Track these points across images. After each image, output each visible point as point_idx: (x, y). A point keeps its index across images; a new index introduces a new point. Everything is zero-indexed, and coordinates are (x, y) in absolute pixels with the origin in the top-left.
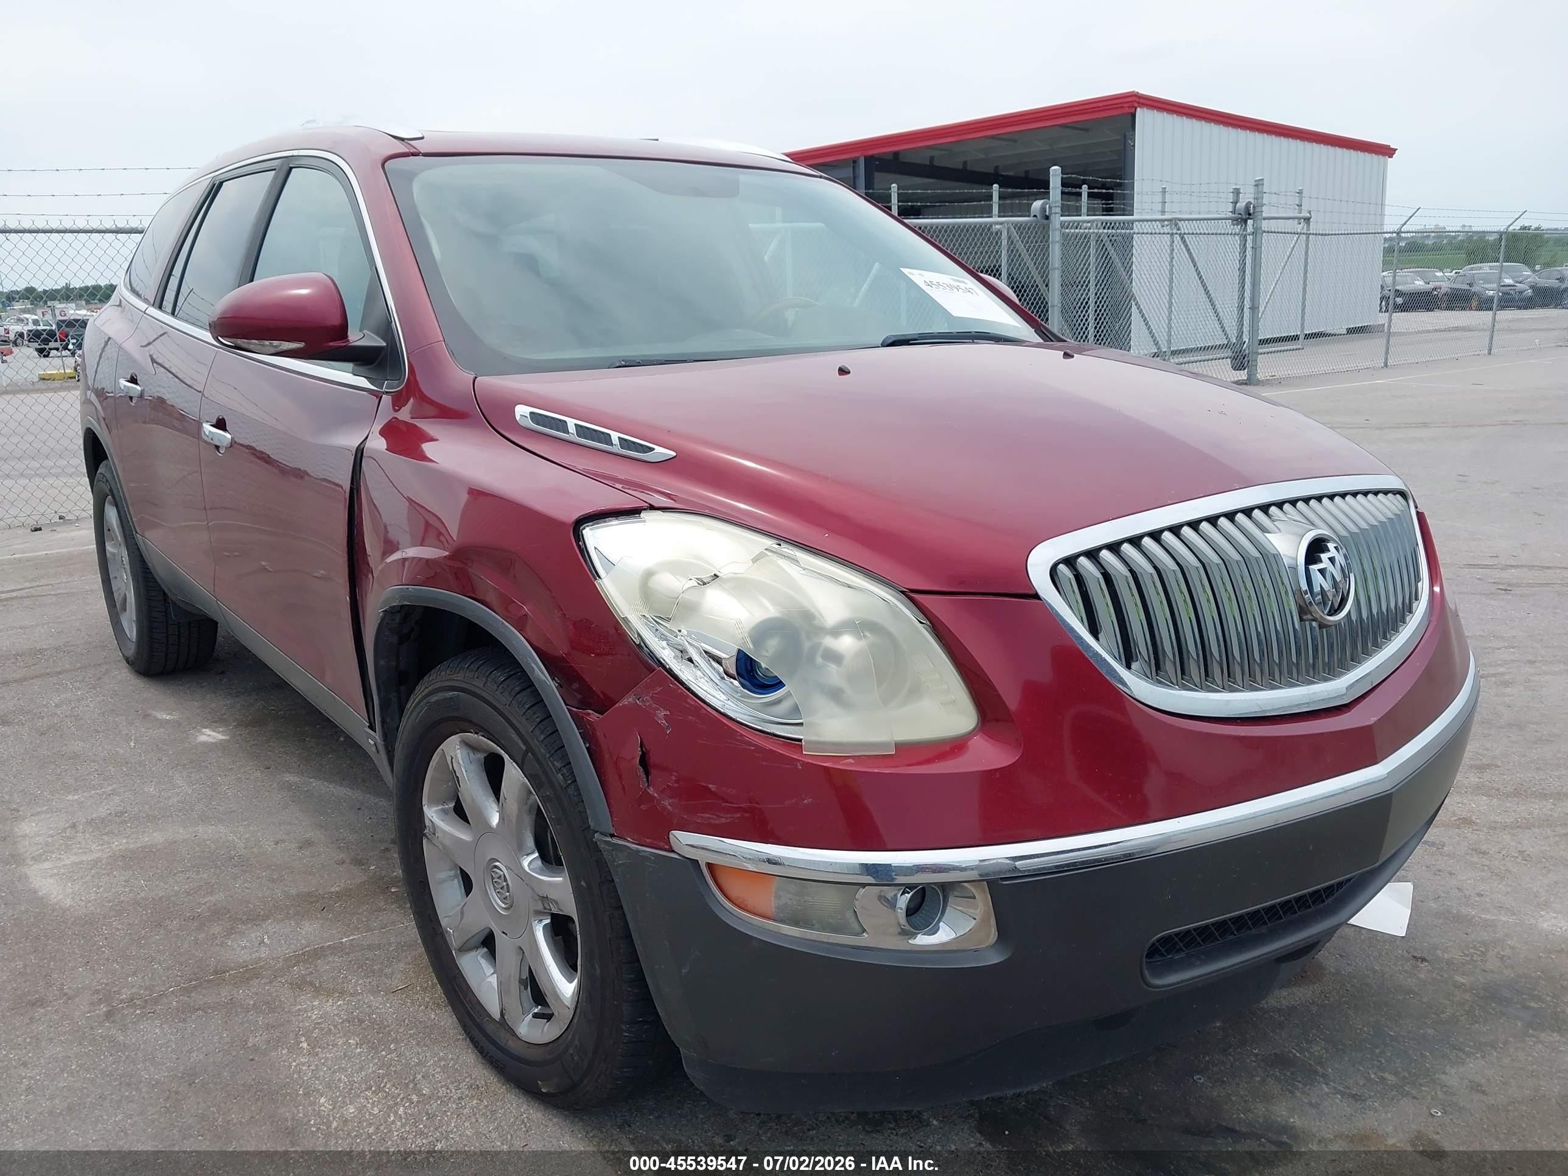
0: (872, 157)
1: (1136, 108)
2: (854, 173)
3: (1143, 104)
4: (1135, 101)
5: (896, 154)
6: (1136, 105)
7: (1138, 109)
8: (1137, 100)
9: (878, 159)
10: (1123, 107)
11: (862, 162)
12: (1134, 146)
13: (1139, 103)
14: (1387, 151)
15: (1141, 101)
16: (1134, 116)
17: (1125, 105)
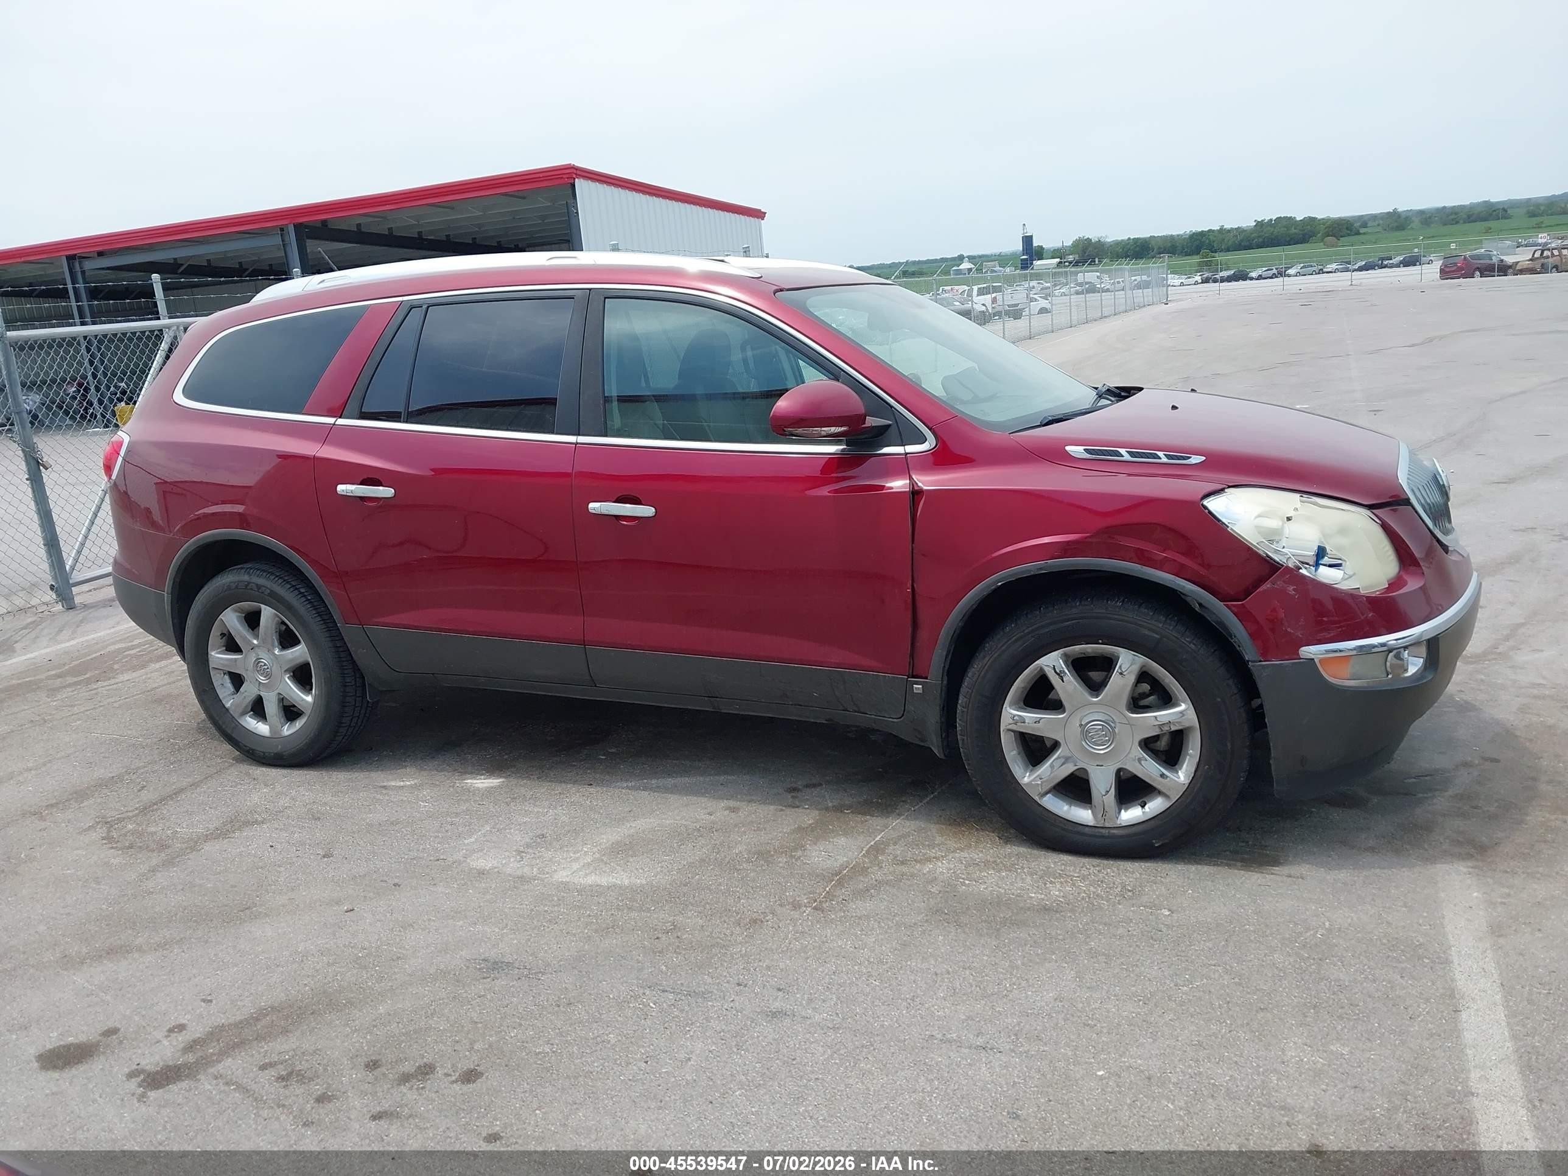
0: (301, 224)
1: (574, 179)
2: (283, 241)
3: (580, 175)
4: (573, 173)
5: (324, 223)
6: (574, 176)
7: (577, 180)
8: (575, 171)
9: (307, 227)
10: (562, 178)
11: (291, 228)
12: (577, 213)
13: (576, 174)
14: (759, 214)
15: (578, 172)
16: (573, 186)
17: (564, 176)
